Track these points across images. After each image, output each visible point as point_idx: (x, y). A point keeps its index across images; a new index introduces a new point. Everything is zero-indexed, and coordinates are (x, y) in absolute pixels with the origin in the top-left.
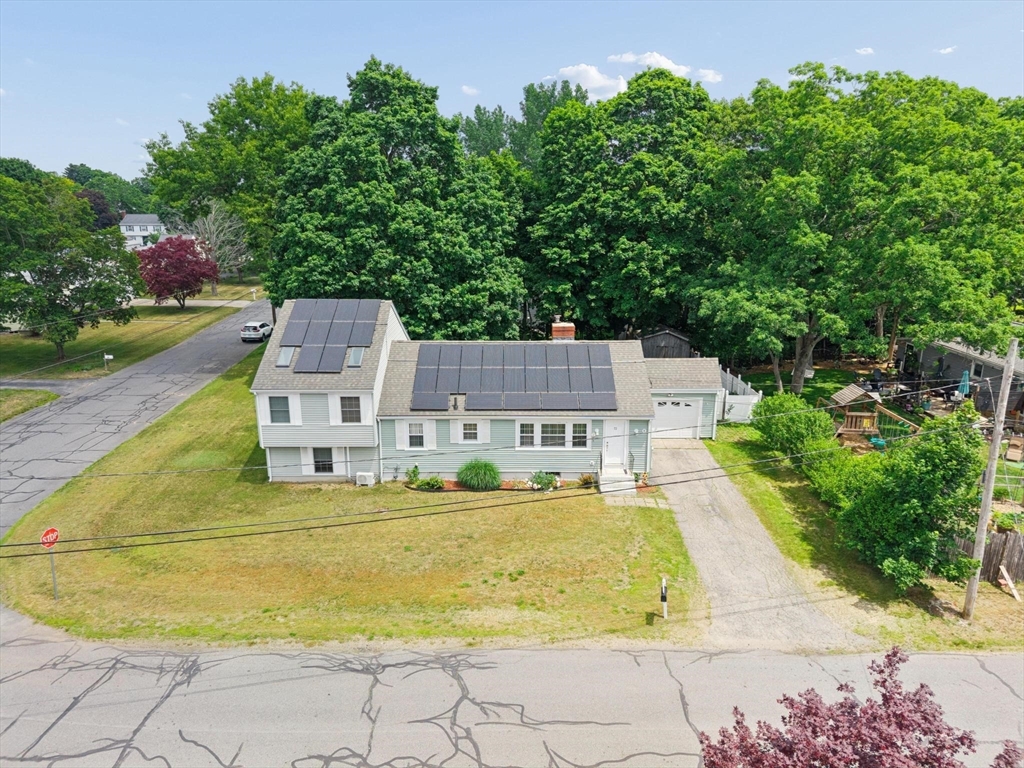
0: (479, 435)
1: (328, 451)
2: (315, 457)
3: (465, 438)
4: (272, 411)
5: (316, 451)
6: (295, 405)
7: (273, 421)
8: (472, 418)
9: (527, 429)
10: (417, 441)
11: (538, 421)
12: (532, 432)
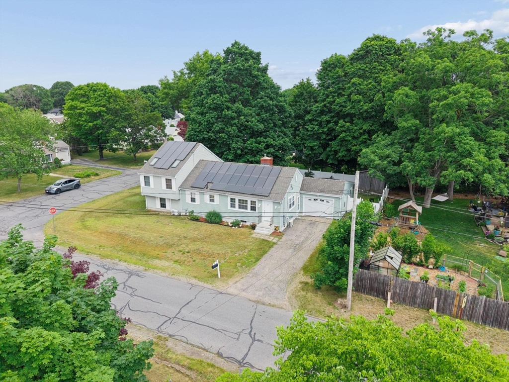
0: (215, 201)
1: (164, 199)
2: (161, 201)
3: (210, 201)
4: (145, 182)
5: (161, 199)
6: (151, 179)
7: (145, 185)
8: (212, 193)
9: (233, 200)
10: (193, 200)
11: (237, 198)
12: (235, 202)
